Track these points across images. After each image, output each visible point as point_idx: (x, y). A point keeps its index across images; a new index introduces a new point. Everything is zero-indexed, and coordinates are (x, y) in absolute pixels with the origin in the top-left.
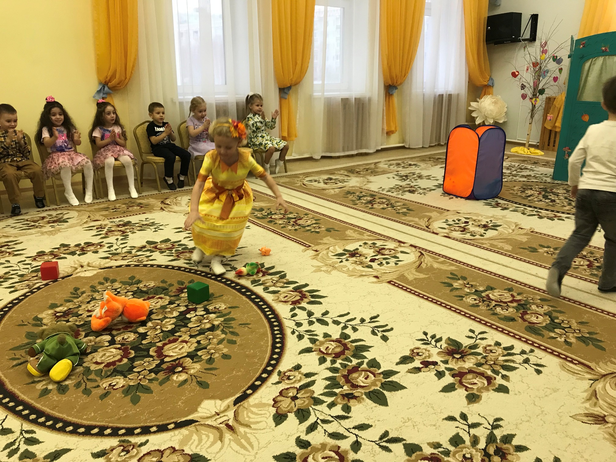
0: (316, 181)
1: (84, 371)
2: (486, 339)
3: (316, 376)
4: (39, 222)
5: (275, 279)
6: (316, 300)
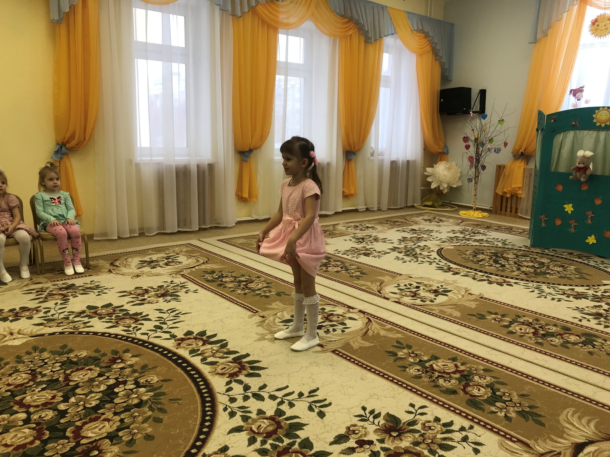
2: (425, 414)
5: (215, 348)
6: (255, 372)
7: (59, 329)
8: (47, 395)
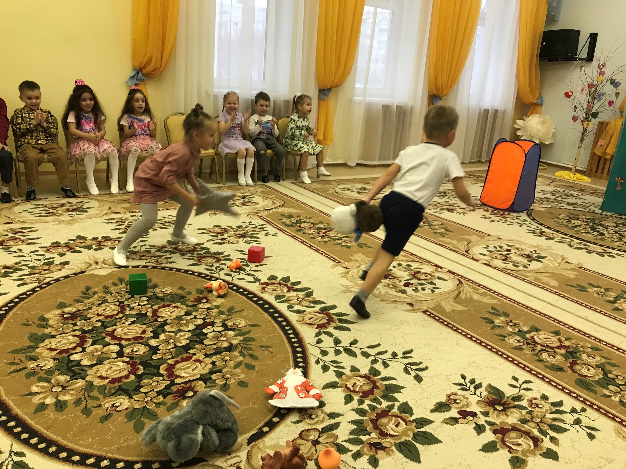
0: (349, 190)
1: (86, 386)
2: (531, 389)
3: (341, 417)
4: (58, 209)
5: (301, 297)
6: (345, 325)
7: (142, 263)
8: (137, 329)
